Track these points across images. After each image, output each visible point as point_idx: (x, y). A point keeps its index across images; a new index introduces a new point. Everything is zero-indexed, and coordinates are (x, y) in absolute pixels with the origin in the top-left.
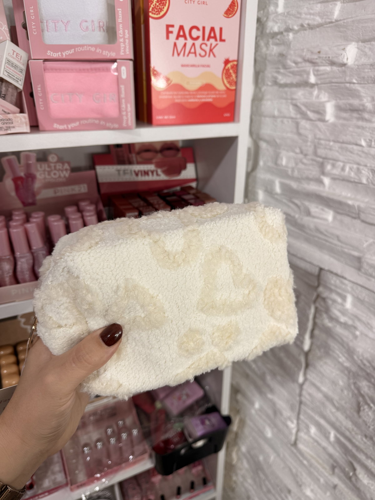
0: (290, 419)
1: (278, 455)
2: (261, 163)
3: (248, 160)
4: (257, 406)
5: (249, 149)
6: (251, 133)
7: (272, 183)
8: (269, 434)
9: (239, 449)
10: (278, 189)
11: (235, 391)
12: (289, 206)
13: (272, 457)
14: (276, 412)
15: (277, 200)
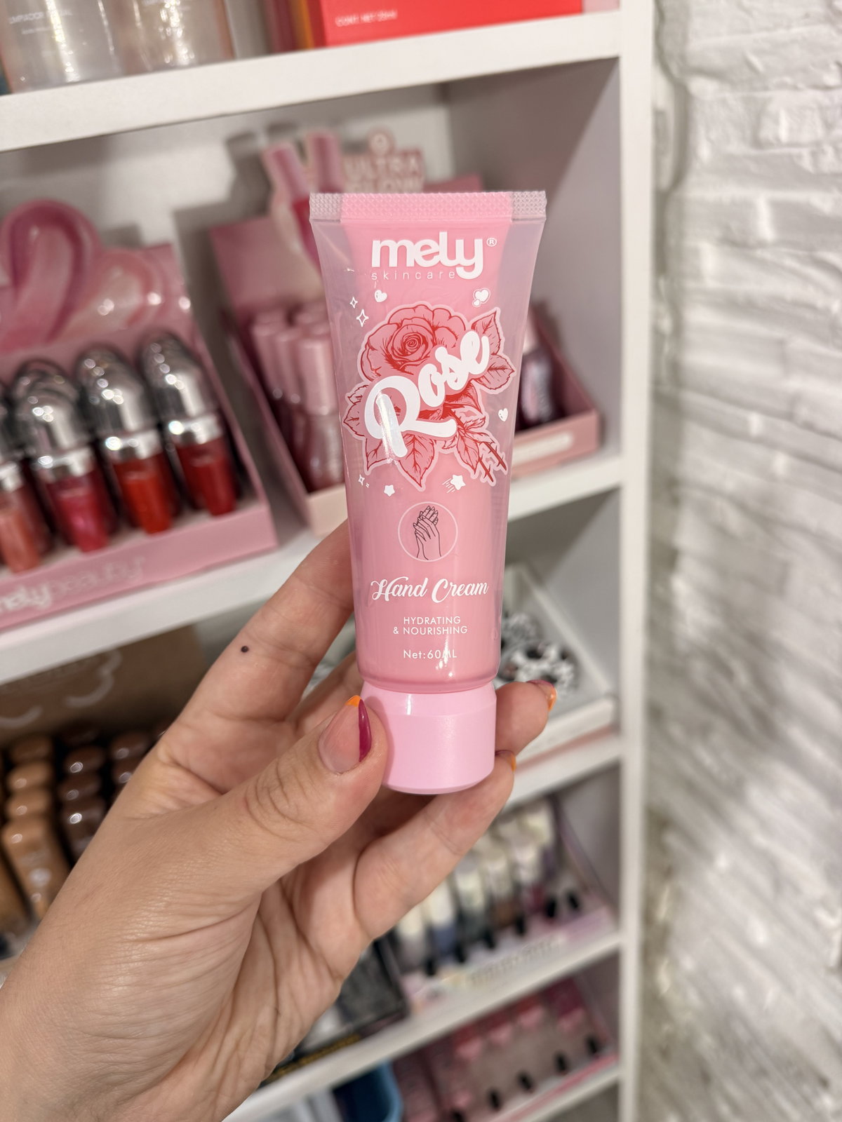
0: (823, 903)
1: (789, 988)
2: (704, 151)
3: (658, 154)
4: (723, 862)
5: (658, 114)
6: (662, 58)
7: (744, 210)
8: (761, 934)
9: (675, 964)
10: (765, 228)
11: (658, 822)
12: (806, 279)
13: (772, 993)
14: (780, 881)
15: (763, 264)
